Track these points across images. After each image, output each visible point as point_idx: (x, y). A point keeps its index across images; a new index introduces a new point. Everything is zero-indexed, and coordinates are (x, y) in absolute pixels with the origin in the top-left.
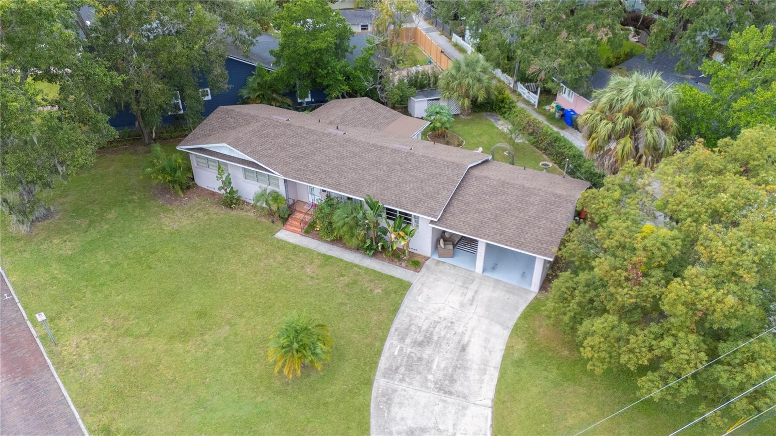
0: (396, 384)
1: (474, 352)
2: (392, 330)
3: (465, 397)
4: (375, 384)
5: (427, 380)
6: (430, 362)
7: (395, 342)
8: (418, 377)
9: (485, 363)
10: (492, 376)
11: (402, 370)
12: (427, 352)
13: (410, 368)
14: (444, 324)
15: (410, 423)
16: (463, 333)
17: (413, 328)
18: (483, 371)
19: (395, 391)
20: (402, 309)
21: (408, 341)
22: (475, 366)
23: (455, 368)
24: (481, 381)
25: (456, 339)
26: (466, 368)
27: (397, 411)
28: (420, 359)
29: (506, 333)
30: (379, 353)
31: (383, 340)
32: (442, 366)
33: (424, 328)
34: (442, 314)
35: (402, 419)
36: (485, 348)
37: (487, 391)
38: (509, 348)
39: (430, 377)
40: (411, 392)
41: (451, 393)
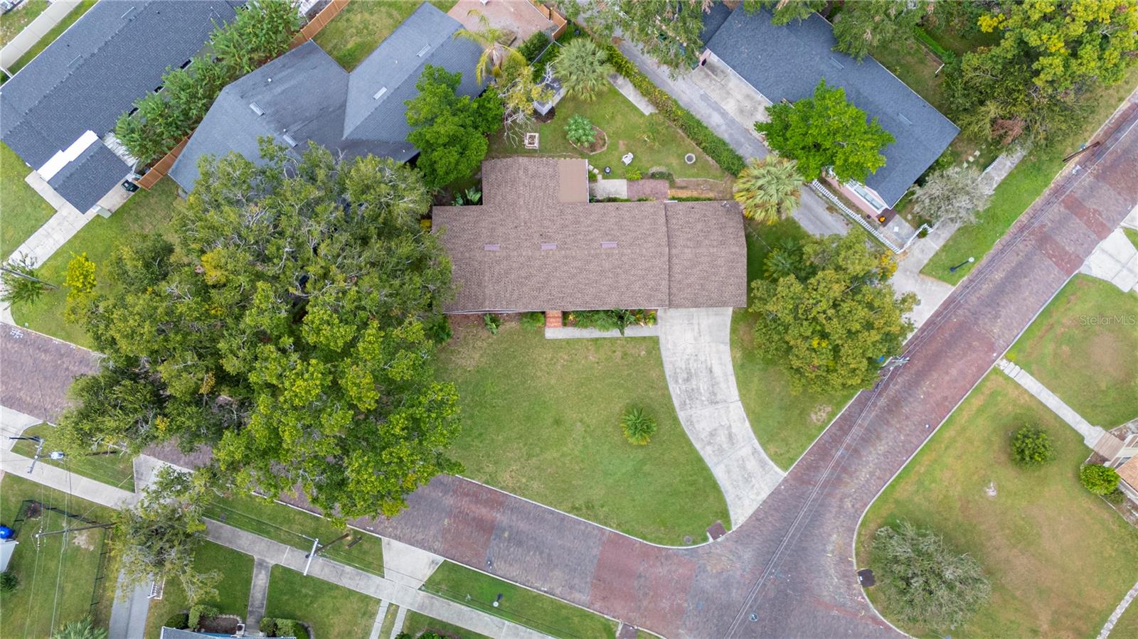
0: (689, 412)
1: (717, 370)
2: (668, 377)
3: (725, 401)
4: (680, 418)
5: (703, 401)
6: (698, 389)
7: (675, 386)
8: (698, 401)
9: (725, 374)
10: (732, 379)
11: (688, 401)
12: (694, 382)
13: (691, 398)
14: (693, 358)
15: (708, 429)
16: (706, 360)
17: (678, 370)
18: (727, 380)
19: (691, 416)
20: (664, 359)
21: (680, 381)
22: (722, 380)
23: (713, 386)
24: (728, 387)
25: (704, 366)
26: (718, 383)
27: (699, 427)
28: (693, 390)
29: (728, 348)
30: (670, 398)
31: (667, 388)
32: (706, 388)
33: (684, 367)
34: (688, 351)
35: (703, 429)
36: (721, 364)
37: (734, 393)
38: (734, 359)
39: (703, 398)
40: (699, 412)
41: (718, 403)
